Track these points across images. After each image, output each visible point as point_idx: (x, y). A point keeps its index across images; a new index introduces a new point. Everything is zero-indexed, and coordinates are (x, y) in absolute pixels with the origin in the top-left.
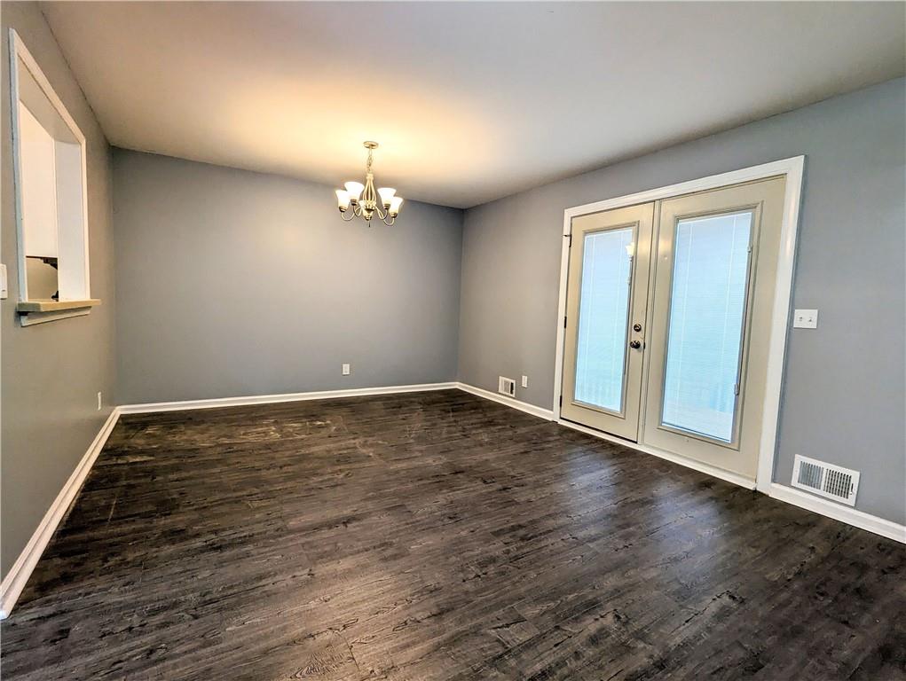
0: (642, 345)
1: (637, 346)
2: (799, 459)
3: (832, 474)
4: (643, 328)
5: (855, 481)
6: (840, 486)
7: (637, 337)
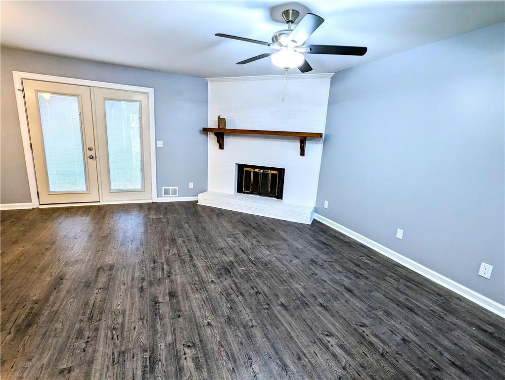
0: (94, 157)
1: (91, 158)
2: (164, 188)
3: (172, 189)
4: (94, 149)
5: (177, 190)
6: (175, 192)
7: (92, 153)
